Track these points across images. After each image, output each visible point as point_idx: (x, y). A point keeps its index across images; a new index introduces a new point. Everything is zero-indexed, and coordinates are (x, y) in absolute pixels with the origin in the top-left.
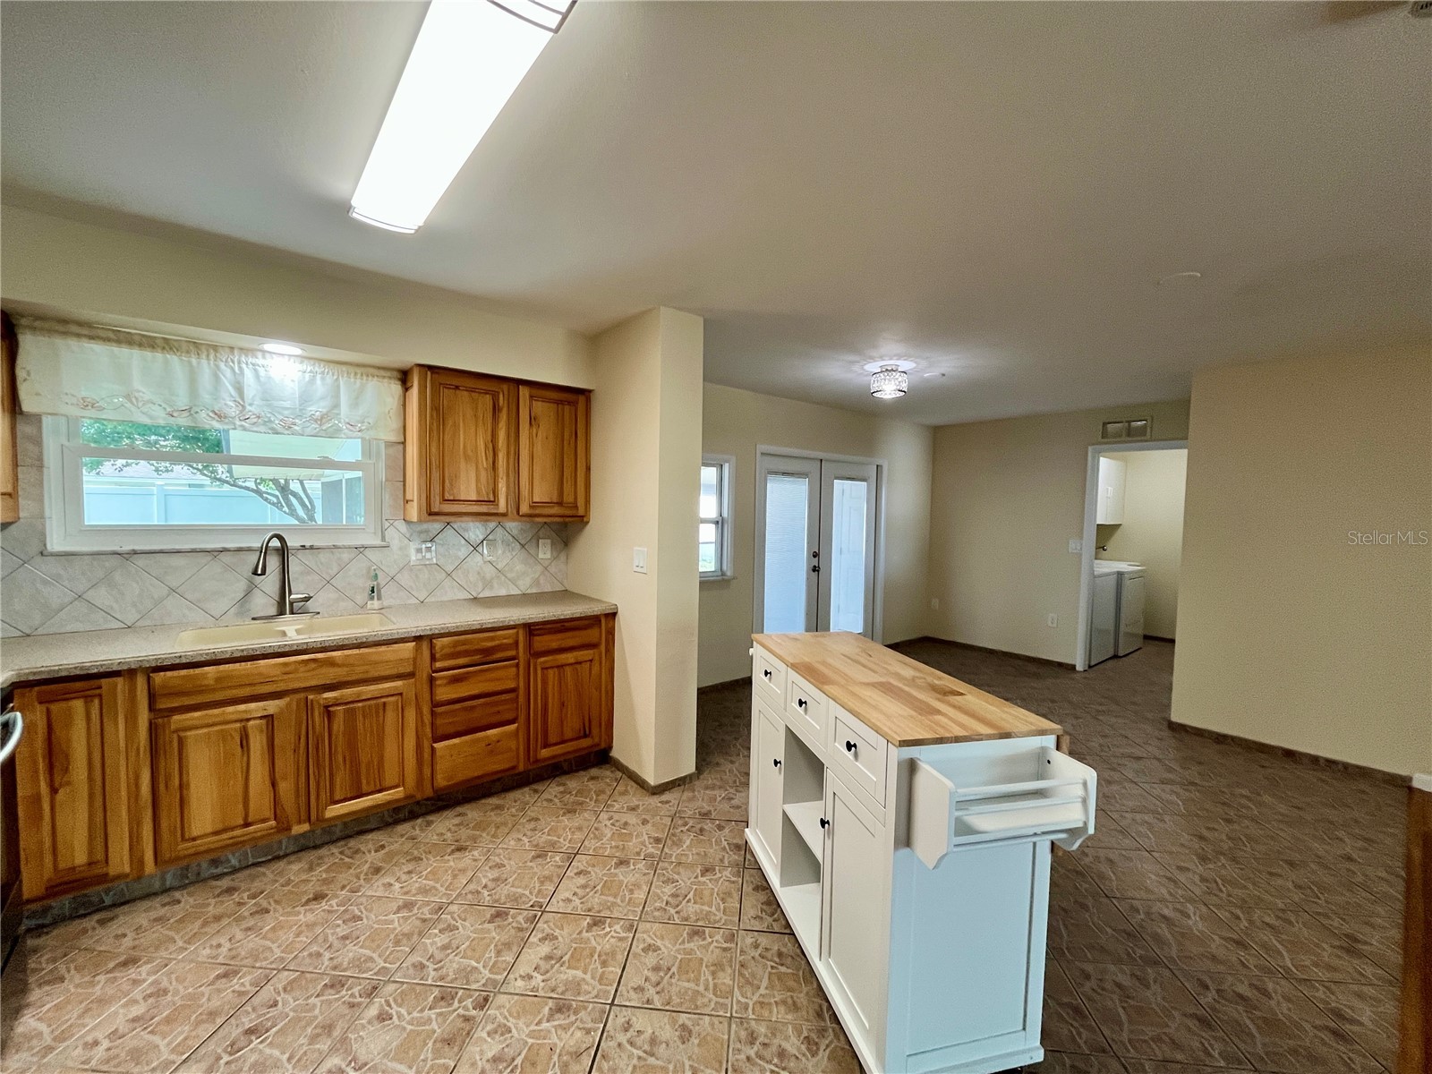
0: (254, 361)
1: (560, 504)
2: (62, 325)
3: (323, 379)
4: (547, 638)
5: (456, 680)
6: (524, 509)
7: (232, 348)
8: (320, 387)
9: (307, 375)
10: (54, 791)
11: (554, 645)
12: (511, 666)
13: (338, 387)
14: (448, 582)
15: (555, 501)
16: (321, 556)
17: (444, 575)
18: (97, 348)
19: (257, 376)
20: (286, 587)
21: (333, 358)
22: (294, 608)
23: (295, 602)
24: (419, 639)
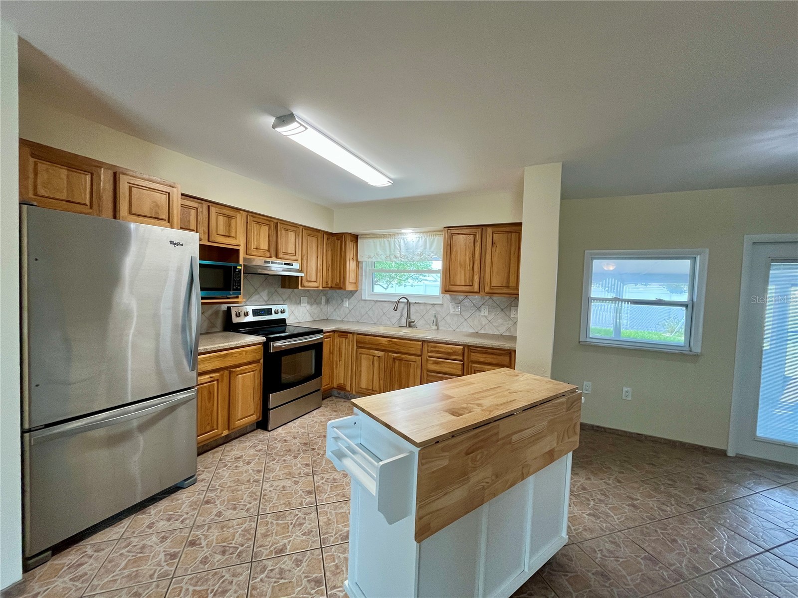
0: (403, 237)
1: (508, 287)
2: (366, 236)
3: (422, 239)
4: (478, 355)
5: (436, 363)
6: (487, 289)
7: (398, 234)
8: (421, 243)
9: (417, 239)
10: (339, 361)
11: (482, 360)
12: (459, 364)
13: (426, 241)
14: (465, 324)
15: (504, 285)
16: (421, 306)
17: (464, 320)
18: (371, 240)
19: (404, 242)
20: (409, 316)
21: (423, 231)
22: (410, 325)
23: (410, 322)
24: (423, 341)
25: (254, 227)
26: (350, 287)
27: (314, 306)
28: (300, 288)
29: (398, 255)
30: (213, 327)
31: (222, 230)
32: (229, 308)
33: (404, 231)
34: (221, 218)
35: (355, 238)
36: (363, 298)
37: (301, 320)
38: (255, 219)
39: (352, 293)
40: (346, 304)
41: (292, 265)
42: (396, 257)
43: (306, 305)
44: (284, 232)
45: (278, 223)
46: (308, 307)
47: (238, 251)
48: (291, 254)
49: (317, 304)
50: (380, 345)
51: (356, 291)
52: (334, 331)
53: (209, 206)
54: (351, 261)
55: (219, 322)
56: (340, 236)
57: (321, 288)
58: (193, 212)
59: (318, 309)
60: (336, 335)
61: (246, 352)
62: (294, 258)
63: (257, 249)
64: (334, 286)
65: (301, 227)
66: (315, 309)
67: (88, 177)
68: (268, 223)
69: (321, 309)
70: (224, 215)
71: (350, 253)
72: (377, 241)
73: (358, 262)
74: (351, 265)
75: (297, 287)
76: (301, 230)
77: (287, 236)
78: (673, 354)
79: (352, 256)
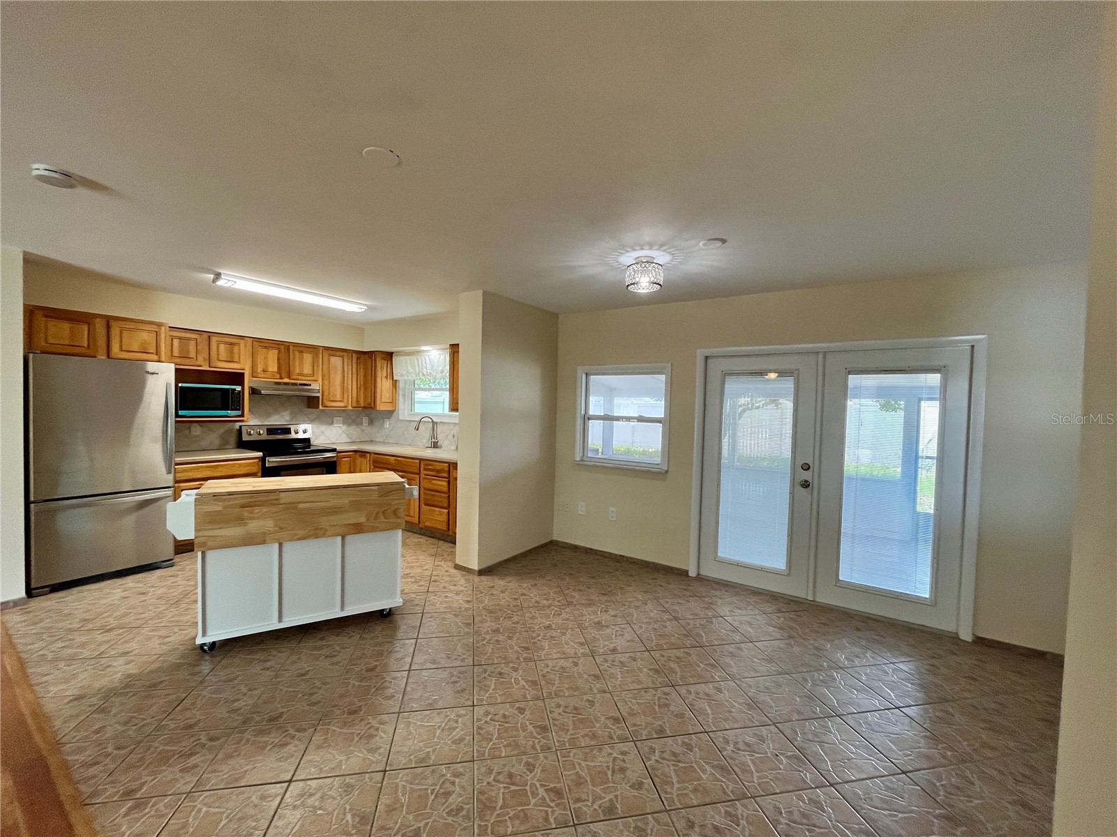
2: (401, 353)
3: (439, 356)
12: (446, 481)
18: (403, 358)
19: (429, 359)
20: (433, 436)
21: (442, 347)
22: (435, 445)
23: (435, 443)
24: (421, 460)
25: (261, 352)
26: (381, 407)
27: (353, 427)
28: (321, 407)
29: (425, 373)
30: (226, 445)
31: (223, 355)
32: (241, 427)
33: (423, 348)
34: (222, 346)
35: (389, 355)
36: (401, 418)
37: (334, 440)
38: (261, 344)
39: (390, 414)
40: (387, 425)
41: (310, 385)
42: (424, 375)
43: (341, 425)
44: (297, 354)
45: (291, 347)
46: (344, 428)
47: (243, 374)
48: (307, 376)
49: (357, 425)
50: (389, 464)
51: (395, 410)
52: (356, 451)
53: (209, 336)
54: (384, 380)
55: (233, 440)
56: (370, 354)
57: (350, 408)
58: (192, 344)
59: (359, 430)
60: (358, 454)
61: (240, 465)
62: (312, 378)
63: (264, 371)
64: (366, 406)
65: (321, 349)
66: (354, 431)
67: (85, 328)
68: (278, 347)
69: (363, 430)
70: (226, 343)
71: (381, 373)
72: (408, 358)
73: (395, 383)
74: (384, 386)
75: (318, 407)
76: (321, 352)
77: (301, 359)
78: (642, 471)
79: (385, 374)
